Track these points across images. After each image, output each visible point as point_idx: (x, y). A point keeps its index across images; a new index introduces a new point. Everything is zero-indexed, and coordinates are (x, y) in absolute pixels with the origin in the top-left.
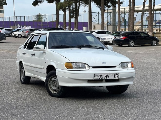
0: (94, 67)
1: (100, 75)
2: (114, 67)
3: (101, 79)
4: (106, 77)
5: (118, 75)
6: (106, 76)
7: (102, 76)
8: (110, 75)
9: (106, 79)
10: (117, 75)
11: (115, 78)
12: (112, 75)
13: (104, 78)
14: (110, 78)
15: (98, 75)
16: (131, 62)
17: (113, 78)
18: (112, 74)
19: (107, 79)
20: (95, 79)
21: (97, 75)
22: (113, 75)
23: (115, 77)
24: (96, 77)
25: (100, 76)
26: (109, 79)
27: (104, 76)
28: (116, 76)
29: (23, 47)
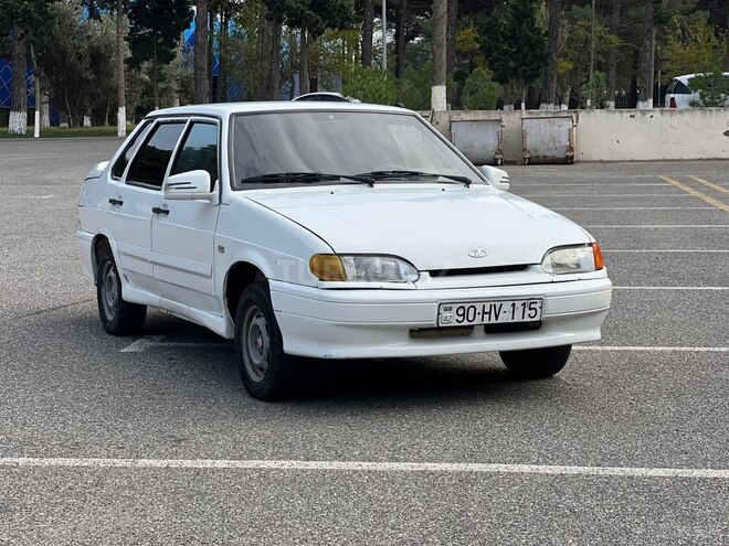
0: (434, 273)
1: (463, 308)
2: (522, 268)
3: (466, 323)
4: (486, 316)
5: (537, 306)
6: (487, 310)
7: (472, 310)
8: (507, 306)
9: (486, 321)
10: (532, 306)
11: (527, 319)
12: (514, 305)
13: (479, 318)
14: (505, 318)
15: (455, 307)
16: (590, 245)
17: (518, 318)
18: (513, 300)
19: (493, 321)
20: (441, 325)
21: (451, 309)
22: (518, 304)
23: (527, 312)
24: (447, 314)
25: (461, 312)
26: (500, 321)
27: (479, 310)
28: (530, 309)
29: (110, 173)
